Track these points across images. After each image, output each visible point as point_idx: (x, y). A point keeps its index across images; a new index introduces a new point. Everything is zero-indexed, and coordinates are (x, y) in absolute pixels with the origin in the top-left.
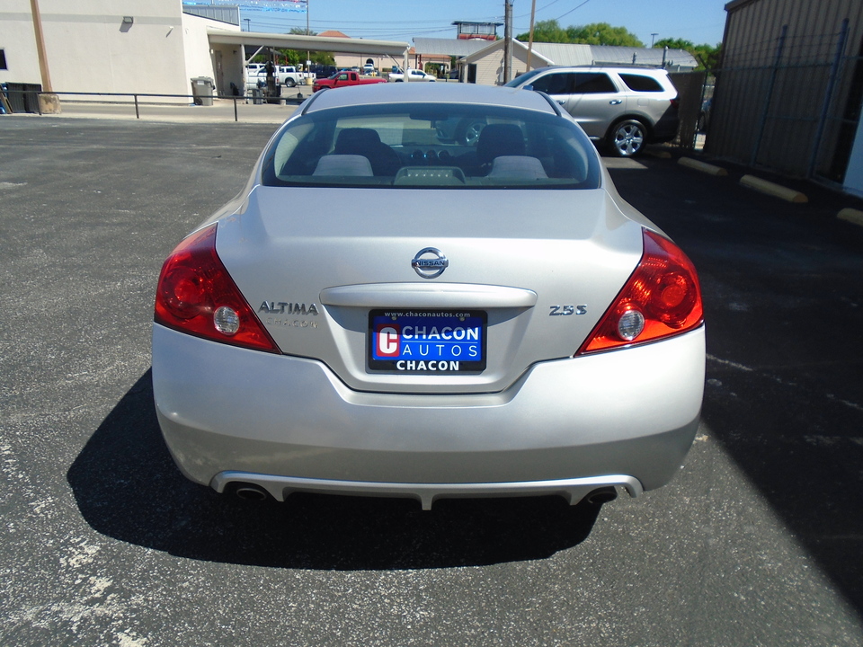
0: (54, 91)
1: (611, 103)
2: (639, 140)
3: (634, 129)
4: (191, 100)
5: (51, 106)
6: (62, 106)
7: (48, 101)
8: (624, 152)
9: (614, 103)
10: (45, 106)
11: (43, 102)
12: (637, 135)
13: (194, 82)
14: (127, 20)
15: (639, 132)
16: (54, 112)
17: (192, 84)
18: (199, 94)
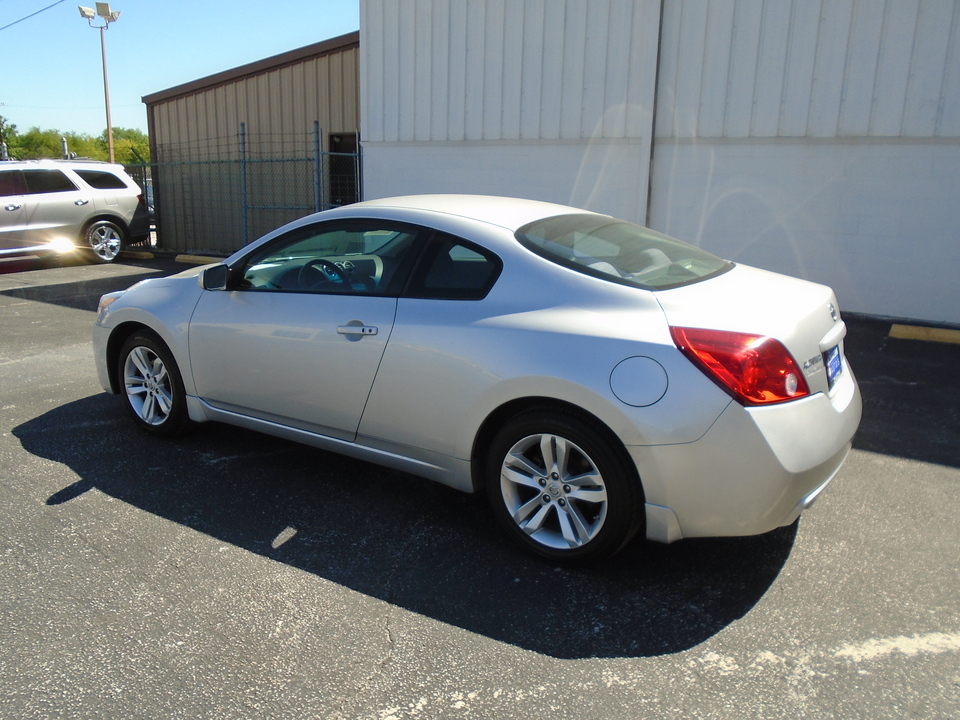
1: (76, 204)
2: (114, 242)
3: (107, 231)
8: (105, 258)
9: (80, 203)
12: (112, 237)
15: (115, 234)
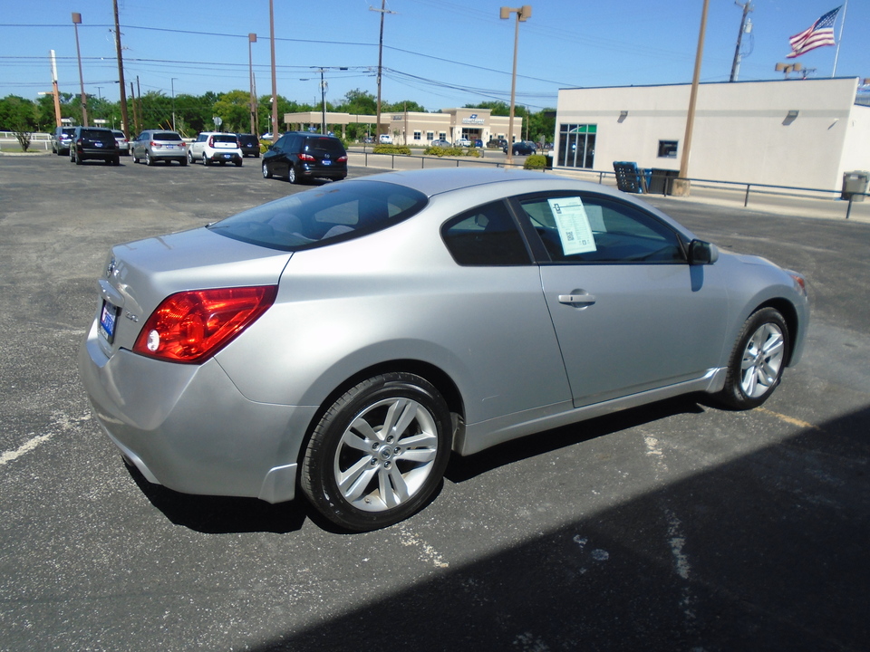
0: (688, 177)
4: (839, 195)
5: (680, 190)
6: (691, 190)
7: (679, 185)
10: (676, 190)
11: (675, 186)
13: (846, 176)
14: (791, 114)
16: (682, 195)
17: (844, 178)
18: (849, 189)
